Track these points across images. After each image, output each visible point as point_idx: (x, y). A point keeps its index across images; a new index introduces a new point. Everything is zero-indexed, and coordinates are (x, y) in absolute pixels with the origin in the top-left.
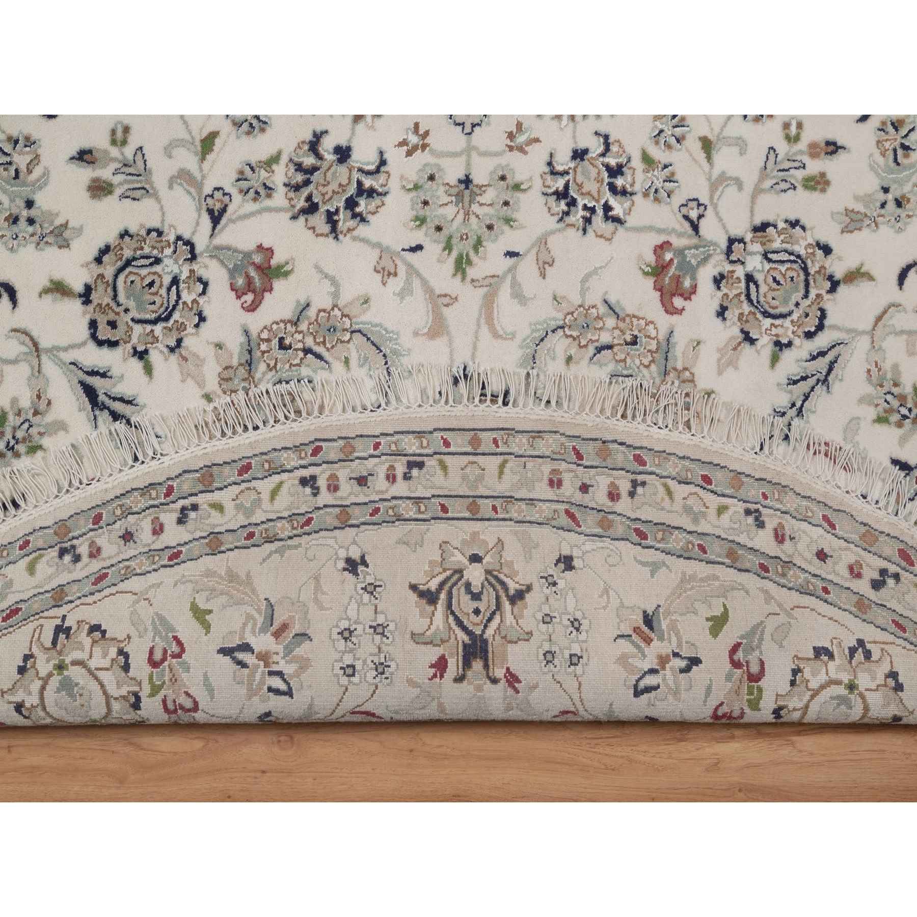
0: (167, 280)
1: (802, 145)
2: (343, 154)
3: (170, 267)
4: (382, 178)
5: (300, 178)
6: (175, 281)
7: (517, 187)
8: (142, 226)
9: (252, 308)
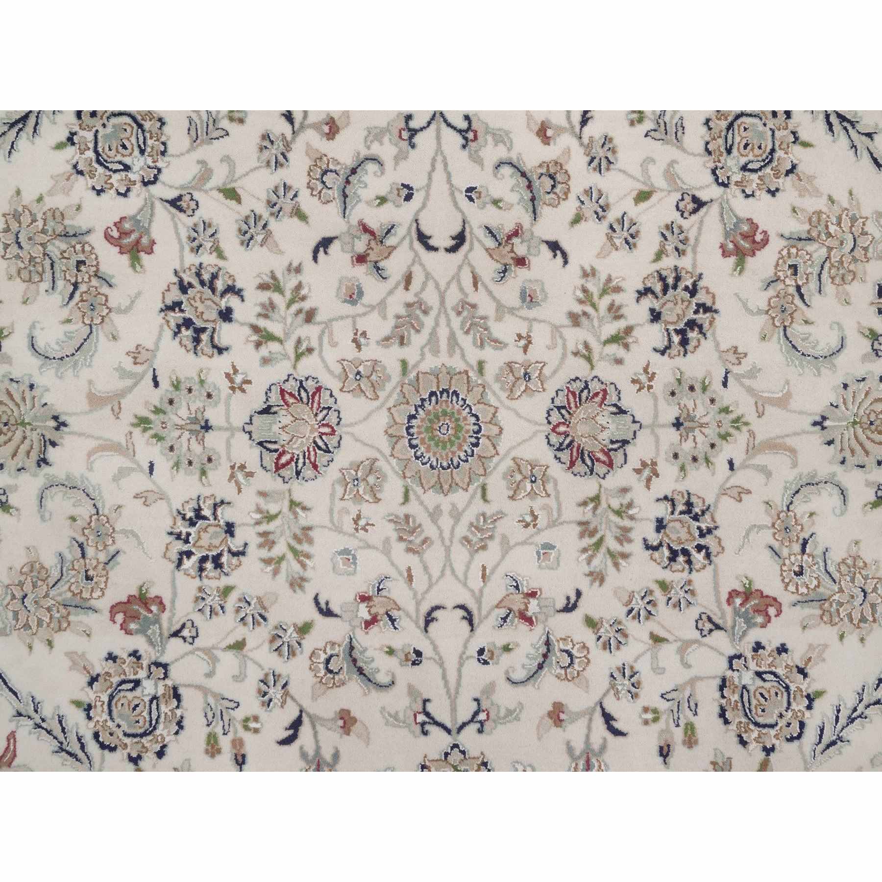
0: (127, 161)
1: (242, 733)
2: (226, 315)
3: (138, 163)
4: (209, 350)
5: (206, 277)
6: (127, 168)
7: (203, 473)
8: (169, 138)
9: (108, 237)
